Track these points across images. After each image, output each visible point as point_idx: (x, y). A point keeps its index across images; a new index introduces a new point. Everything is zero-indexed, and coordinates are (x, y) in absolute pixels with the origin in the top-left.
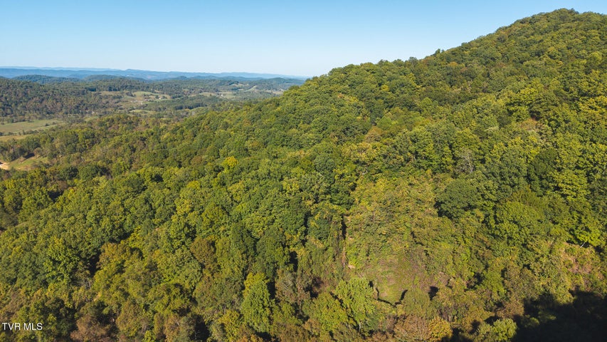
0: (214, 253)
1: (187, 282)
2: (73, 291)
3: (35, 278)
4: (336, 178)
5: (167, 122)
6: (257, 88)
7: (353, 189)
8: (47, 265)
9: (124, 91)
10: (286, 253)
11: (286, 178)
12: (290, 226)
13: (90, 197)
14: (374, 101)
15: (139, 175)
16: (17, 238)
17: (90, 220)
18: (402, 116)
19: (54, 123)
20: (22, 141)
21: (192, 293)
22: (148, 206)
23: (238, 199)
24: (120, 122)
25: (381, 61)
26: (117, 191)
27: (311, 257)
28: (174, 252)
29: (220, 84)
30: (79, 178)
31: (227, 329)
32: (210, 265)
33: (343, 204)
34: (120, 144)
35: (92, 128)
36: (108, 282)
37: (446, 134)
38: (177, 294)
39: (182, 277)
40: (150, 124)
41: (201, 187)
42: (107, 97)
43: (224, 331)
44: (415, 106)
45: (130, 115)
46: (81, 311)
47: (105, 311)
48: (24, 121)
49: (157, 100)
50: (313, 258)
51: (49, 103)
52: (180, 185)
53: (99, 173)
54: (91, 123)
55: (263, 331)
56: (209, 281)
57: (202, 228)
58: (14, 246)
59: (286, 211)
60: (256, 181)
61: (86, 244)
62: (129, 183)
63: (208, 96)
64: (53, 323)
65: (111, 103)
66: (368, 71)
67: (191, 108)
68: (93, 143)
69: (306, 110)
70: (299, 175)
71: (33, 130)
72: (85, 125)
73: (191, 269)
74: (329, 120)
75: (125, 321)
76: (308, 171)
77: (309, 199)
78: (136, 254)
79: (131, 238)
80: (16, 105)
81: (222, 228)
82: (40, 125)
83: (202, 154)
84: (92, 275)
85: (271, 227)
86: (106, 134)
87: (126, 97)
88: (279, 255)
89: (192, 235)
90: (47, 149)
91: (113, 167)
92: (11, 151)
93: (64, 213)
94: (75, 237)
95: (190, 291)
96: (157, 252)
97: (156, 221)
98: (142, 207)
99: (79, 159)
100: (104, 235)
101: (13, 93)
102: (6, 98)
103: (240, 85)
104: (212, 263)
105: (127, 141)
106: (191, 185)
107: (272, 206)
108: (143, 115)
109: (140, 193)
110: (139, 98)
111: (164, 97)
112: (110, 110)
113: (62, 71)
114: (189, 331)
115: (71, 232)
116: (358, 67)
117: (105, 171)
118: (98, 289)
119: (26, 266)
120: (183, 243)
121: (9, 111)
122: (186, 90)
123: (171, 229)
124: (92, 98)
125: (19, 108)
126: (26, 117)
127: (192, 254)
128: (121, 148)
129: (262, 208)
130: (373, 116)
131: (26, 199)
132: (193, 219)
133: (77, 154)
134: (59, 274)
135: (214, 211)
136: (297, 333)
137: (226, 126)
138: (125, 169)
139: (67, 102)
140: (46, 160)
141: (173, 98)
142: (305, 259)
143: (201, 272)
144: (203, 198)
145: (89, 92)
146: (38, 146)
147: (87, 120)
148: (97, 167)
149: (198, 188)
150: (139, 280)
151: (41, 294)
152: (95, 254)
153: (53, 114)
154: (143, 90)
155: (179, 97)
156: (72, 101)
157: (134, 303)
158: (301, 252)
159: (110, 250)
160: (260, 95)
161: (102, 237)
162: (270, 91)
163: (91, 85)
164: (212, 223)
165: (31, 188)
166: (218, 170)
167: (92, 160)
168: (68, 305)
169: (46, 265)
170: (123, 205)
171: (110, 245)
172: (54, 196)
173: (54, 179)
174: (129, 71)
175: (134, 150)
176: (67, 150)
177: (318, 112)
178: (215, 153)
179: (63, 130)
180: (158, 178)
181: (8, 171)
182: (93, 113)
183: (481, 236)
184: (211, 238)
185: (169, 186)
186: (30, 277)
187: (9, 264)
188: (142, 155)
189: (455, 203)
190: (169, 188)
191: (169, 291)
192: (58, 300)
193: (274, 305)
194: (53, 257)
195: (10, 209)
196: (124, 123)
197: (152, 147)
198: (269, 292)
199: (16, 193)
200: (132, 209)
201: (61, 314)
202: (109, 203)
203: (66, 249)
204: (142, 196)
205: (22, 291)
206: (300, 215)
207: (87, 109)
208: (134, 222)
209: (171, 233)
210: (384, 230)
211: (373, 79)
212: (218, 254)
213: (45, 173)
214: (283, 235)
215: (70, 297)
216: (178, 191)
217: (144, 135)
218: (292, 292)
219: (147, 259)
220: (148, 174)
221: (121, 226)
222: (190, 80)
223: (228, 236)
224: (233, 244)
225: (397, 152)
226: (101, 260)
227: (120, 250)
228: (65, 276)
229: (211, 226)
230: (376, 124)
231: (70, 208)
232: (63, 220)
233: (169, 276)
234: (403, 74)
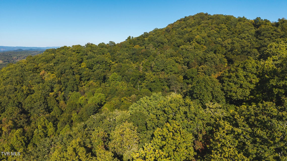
25: (88, 44)
234: (102, 53)
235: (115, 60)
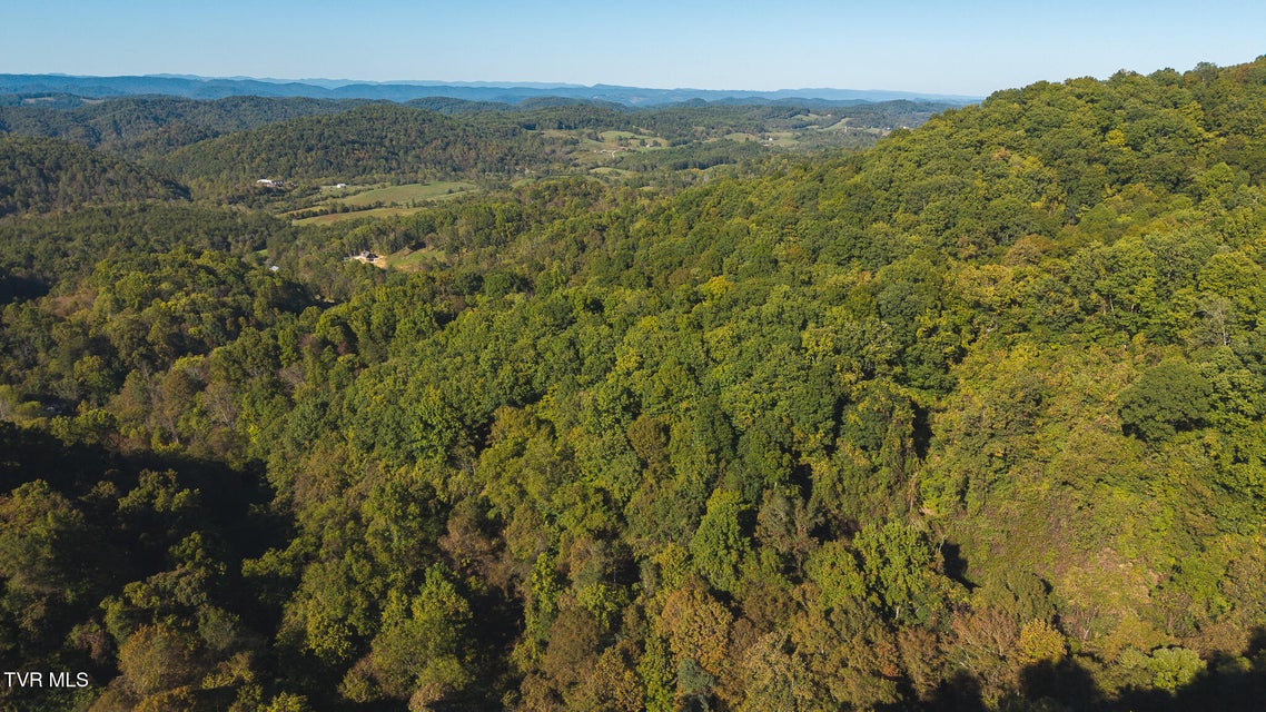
0: (666, 445)
1: (617, 486)
2: (450, 476)
3: (398, 446)
4: (919, 333)
5: (651, 196)
6: (849, 124)
7: (958, 361)
8: (416, 430)
9: (585, 130)
10: (784, 464)
11: (811, 325)
12: (803, 418)
13: (489, 327)
14: (1081, 166)
15: (566, 298)
16: (381, 381)
17: (484, 366)
18: (1149, 205)
19: (462, 189)
20: (408, 219)
21: (624, 507)
22: (572, 352)
23: (718, 355)
24: (568, 192)
25: (1120, 74)
26: (530, 323)
27: (841, 480)
28: (601, 436)
29: (771, 115)
30: (483, 293)
31: (664, 573)
32: (654, 464)
33: (929, 387)
34: (560, 235)
35: (520, 202)
36: (498, 469)
37: (1192, 257)
38: (598, 503)
39: (609, 477)
40: (620, 199)
41: (661, 328)
42: (553, 141)
43: (659, 576)
44: (1190, 181)
45: (588, 178)
46: (457, 507)
47: (491, 515)
48: (416, 182)
49: (642, 149)
50: (845, 483)
51: (456, 151)
52: (629, 322)
53: (515, 288)
54: (519, 192)
55: (723, 589)
56: (652, 491)
57: (651, 400)
58: (376, 394)
59: (799, 388)
60: (755, 325)
61: (474, 403)
62: (550, 310)
63: (742, 141)
64: (415, 518)
65: (559, 153)
66: (1079, 97)
67: (703, 167)
68: (518, 230)
69: (916, 183)
70: (839, 321)
71: (429, 200)
72: (510, 194)
73: (624, 466)
74: (962, 207)
75: (518, 534)
76: (859, 315)
77: (850, 369)
78: (545, 430)
79: (541, 404)
80: (406, 153)
81: (684, 405)
82: (441, 192)
83: (691, 265)
84: (477, 456)
85: (768, 413)
86: (540, 214)
87: (587, 142)
88: (770, 465)
89: (634, 409)
90: (445, 236)
91: (539, 279)
92: (392, 236)
93: (449, 350)
94: (459, 390)
95: (621, 504)
96: (577, 430)
97: (581, 379)
98: (563, 353)
99: (493, 259)
100: (501, 392)
101: (403, 132)
102: (391, 141)
103: (813, 117)
104: (659, 462)
105: (573, 230)
106: (645, 322)
107: (776, 376)
108: (613, 178)
109: (565, 329)
110: (610, 144)
111: (656, 144)
112: (556, 167)
113: (483, 89)
114: (606, 565)
115: (455, 382)
116: (1057, 87)
117: (525, 285)
118: (485, 478)
119: (388, 426)
120: (618, 421)
121: (394, 164)
122: (700, 128)
123: (601, 394)
124: (528, 141)
125: (409, 159)
126: (420, 175)
127: (629, 441)
128: (562, 243)
129: (756, 376)
130: (1074, 203)
131: (402, 322)
132: (639, 382)
133: (491, 249)
134: (431, 446)
135: (673, 372)
136: (775, 600)
137: (750, 210)
138: (558, 284)
139: (486, 150)
140: (441, 256)
141: (674, 145)
142: (827, 482)
143: (641, 474)
144: (661, 347)
145: (524, 130)
146: (433, 230)
147: (515, 186)
148: (514, 276)
149: (656, 329)
150: (543, 472)
151: (407, 473)
152: (486, 421)
153: (463, 171)
154: (618, 129)
155: (685, 143)
156: (494, 149)
157: (533, 509)
158: (821, 468)
159: (507, 417)
160: (853, 140)
161: (498, 395)
162: (877, 131)
163: (529, 117)
164: (668, 394)
165: (411, 303)
166: (697, 299)
167: (512, 261)
168: (442, 496)
169: (414, 429)
170: (534, 346)
171: (508, 409)
172: (443, 320)
173: (446, 291)
174: (599, 88)
175: (583, 248)
176: (476, 240)
177: (940, 189)
178: (716, 266)
179: (475, 203)
180: (596, 306)
181: (383, 271)
182: (527, 171)
183: (1199, 487)
184: (665, 419)
185: (612, 320)
186: (393, 443)
187: (366, 420)
188: (592, 259)
189: (1153, 409)
190: (611, 326)
191: (585, 498)
192: (427, 486)
193: (748, 549)
194: (425, 417)
195: (378, 335)
196: (574, 195)
197: (614, 245)
198: (739, 523)
199: (389, 310)
200: (549, 354)
201: (430, 510)
202: (514, 341)
203: (444, 407)
204: (568, 333)
205: (382, 465)
206: (827, 399)
207: (517, 164)
208: (548, 377)
209: (601, 401)
210: (997, 447)
211: (1090, 117)
212: (671, 448)
213: (433, 280)
214: (788, 429)
215: (445, 484)
216: (624, 332)
217: (604, 221)
218: (785, 533)
219: (561, 440)
220: (581, 296)
221: (528, 382)
222: (711, 105)
223: (692, 419)
224: (696, 434)
225: (1068, 290)
226: (494, 433)
227: (521, 419)
228: (439, 448)
229: (666, 398)
230: (1078, 221)
231: (458, 342)
232: (445, 362)
233: (590, 472)
234: (1170, 104)
235: (1219, 125)
